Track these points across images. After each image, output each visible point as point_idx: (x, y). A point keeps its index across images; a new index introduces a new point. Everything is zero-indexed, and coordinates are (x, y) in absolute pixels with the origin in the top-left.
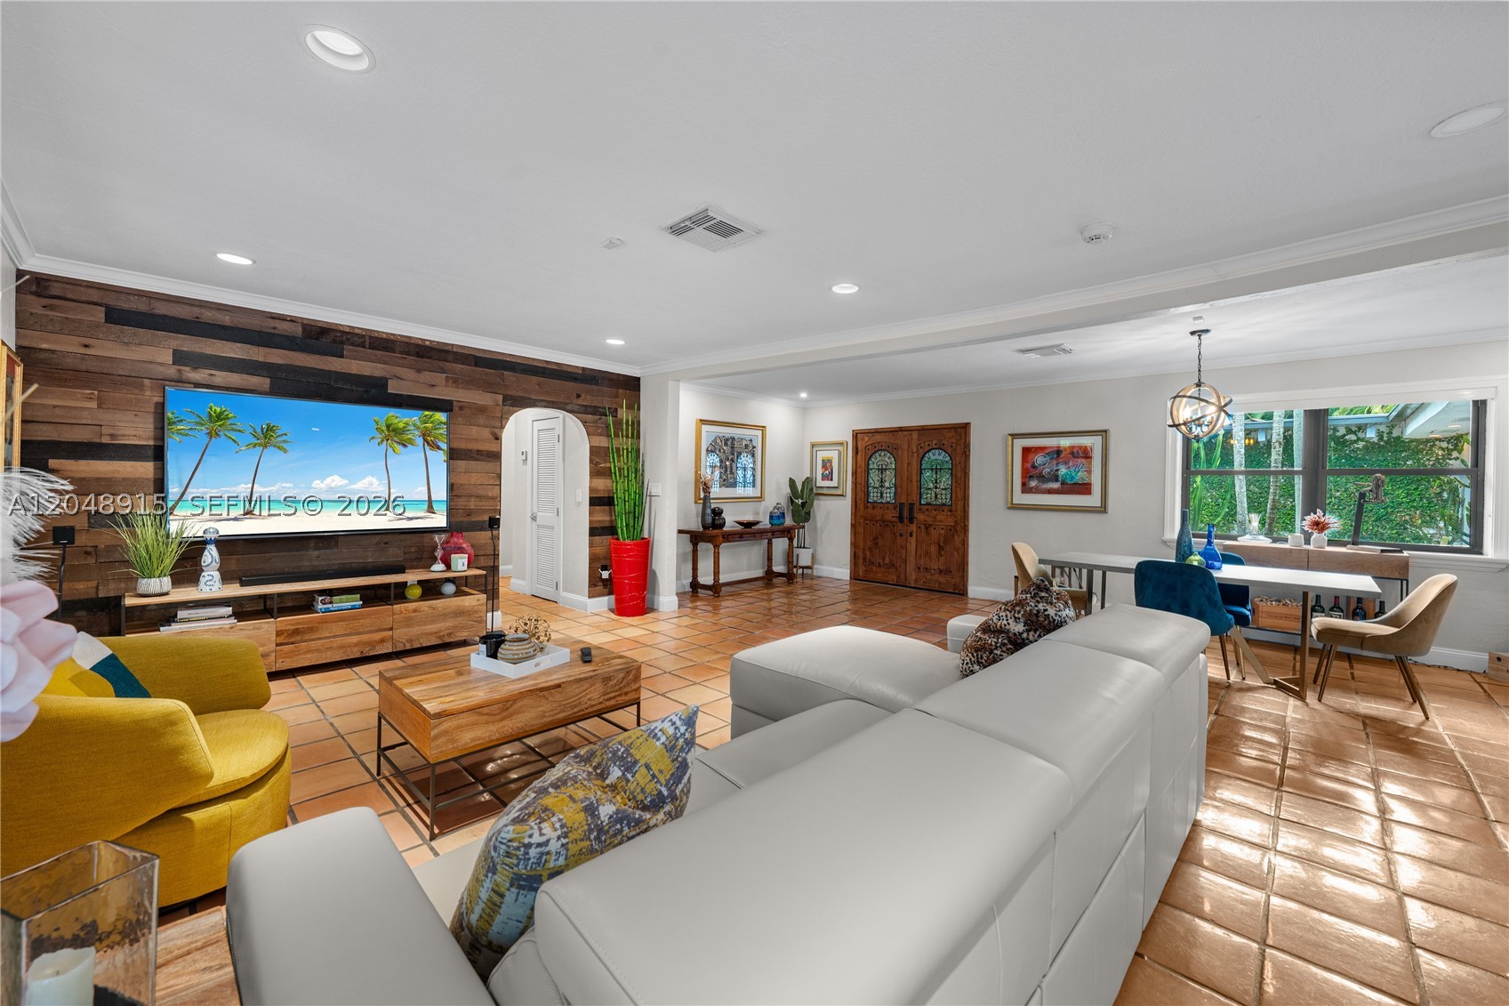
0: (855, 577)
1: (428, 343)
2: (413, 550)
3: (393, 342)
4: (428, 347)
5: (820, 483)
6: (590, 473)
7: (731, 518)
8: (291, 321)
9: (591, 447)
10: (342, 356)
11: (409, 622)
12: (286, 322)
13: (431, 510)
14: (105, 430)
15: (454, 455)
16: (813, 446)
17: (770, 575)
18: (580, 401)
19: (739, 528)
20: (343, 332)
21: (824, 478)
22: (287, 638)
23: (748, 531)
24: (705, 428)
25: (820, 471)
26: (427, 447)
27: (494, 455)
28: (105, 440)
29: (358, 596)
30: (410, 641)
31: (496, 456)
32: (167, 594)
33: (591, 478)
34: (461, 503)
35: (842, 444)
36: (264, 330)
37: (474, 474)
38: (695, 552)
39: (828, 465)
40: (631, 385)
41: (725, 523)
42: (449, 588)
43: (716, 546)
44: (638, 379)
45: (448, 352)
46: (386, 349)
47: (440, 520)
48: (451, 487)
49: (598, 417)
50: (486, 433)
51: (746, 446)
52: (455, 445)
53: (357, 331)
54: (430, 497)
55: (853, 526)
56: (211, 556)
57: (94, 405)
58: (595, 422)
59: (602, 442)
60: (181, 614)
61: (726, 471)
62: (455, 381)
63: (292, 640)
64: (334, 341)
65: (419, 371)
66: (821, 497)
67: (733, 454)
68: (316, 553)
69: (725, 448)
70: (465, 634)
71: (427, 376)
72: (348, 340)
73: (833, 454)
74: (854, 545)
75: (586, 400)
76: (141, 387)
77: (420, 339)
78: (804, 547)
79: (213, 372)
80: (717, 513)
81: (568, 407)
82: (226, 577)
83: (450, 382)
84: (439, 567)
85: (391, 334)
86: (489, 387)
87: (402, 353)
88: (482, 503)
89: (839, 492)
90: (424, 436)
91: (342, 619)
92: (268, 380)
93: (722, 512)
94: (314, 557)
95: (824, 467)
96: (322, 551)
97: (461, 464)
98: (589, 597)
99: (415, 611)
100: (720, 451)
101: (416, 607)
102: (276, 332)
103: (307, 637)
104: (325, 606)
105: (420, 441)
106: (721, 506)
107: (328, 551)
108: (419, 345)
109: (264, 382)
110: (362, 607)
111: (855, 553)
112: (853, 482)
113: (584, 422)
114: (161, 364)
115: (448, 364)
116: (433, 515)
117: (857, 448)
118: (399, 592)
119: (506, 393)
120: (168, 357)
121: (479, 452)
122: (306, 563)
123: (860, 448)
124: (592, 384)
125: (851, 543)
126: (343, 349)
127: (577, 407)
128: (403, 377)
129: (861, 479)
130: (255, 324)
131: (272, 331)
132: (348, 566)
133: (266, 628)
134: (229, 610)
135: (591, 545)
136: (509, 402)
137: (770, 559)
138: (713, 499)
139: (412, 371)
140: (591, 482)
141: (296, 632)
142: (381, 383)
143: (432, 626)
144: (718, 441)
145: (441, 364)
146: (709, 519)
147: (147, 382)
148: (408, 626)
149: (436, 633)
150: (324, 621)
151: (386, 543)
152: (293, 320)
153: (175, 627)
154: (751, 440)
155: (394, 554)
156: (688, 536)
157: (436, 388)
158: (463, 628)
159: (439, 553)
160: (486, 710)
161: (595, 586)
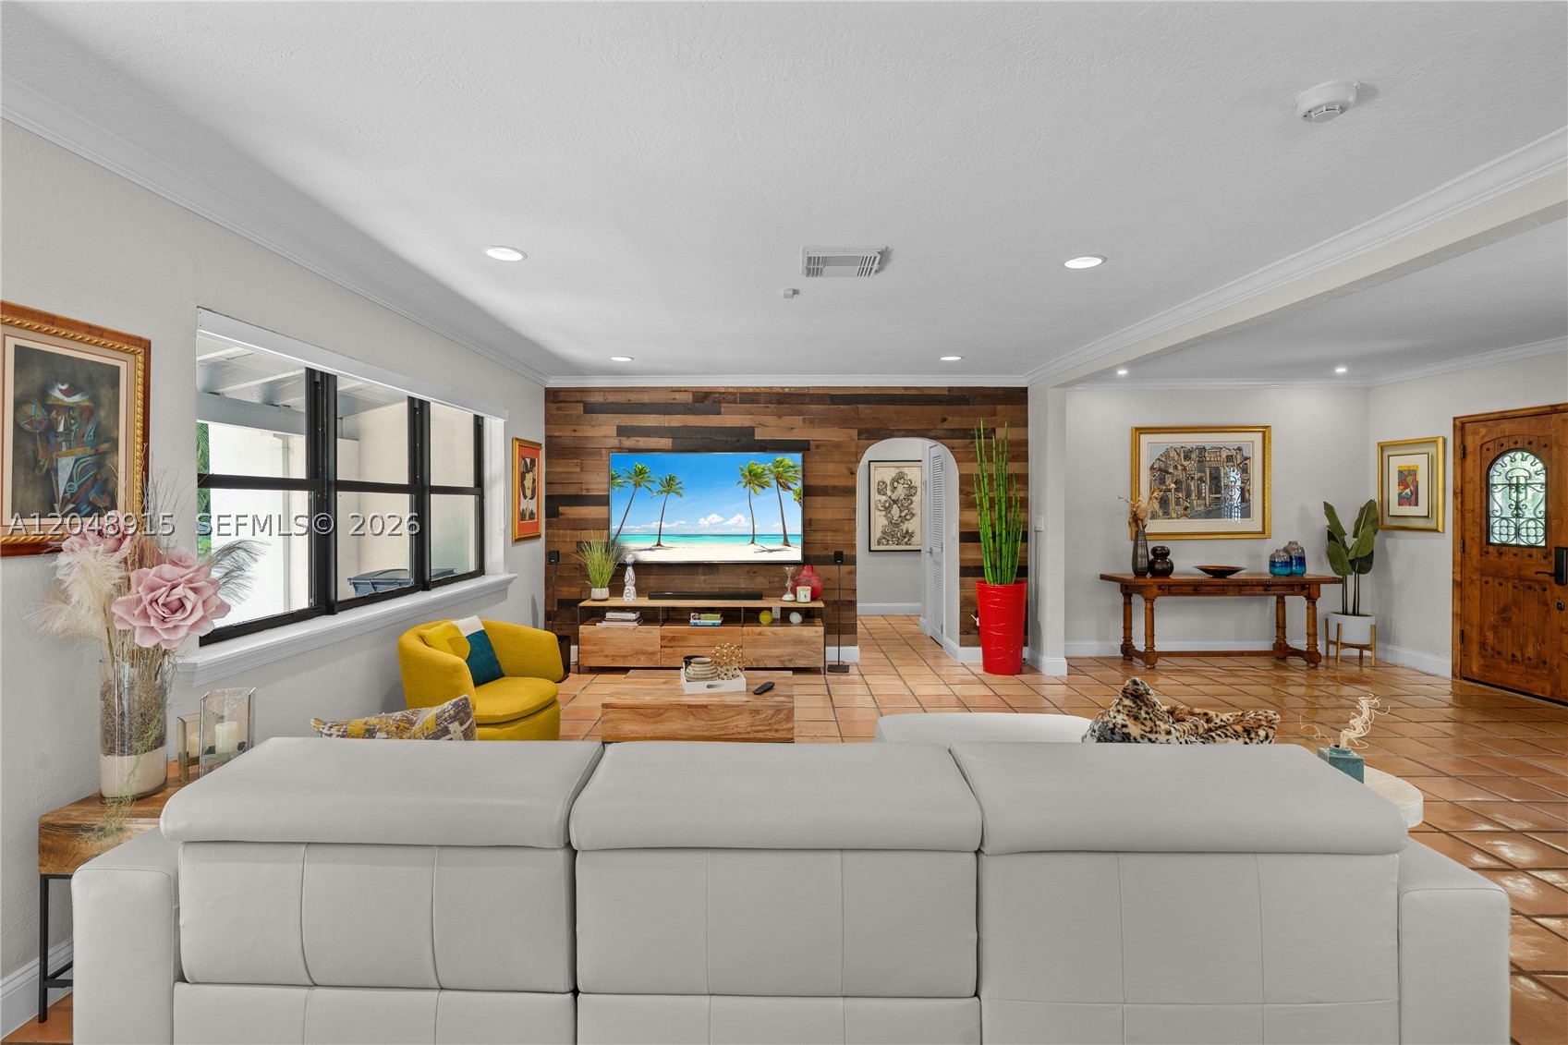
0: (1461, 673)
1: (787, 390)
2: (776, 580)
3: (758, 394)
4: (787, 394)
5: (1396, 509)
6: (961, 504)
7: (1186, 562)
8: (685, 391)
9: (961, 476)
10: (720, 414)
11: (754, 644)
12: (682, 393)
13: (786, 543)
14: (585, 486)
15: (808, 492)
16: (1383, 447)
17: (1282, 652)
18: (946, 425)
19: (1205, 577)
20: (720, 393)
21: (1403, 501)
22: (668, 641)
23: (1219, 582)
24: (1145, 439)
25: (1394, 490)
26: (780, 488)
27: (850, 490)
28: (584, 493)
29: (719, 615)
30: (756, 660)
31: (850, 491)
32: (606, 600)
33: (960, 510)
34: (818, 537)
35: (1433, 441)
36: (668, 401)
37: (828, 510)
38: (1128, 605)
39: (1410, 479)
40: (1017, 397)
41: (1172, 568)
42: (796, 618)
43: (1150, 600)
44: (1025, 390)
45: (805, 395)
46: (753, 401)
47: (795, 554)
48: (807, 524)
49: (968, 441)
50: (842, 469)
51: (1230, 458)
52: (812, 482)
53: (730, 390)
54: (785, 531)
55: (1457, 585)
56: (630, 573)
57: (578, 469)
58: (966, 447)
59: (974, 469)
60: (609, 615)
61: (1188, 495)
62: (812, 422)
63: (671, 645)
64: (714, 402)
65: (779, 416)
66: (1398, 533)
67: (1204, 472)
68: (703, 578)
69: (1186, 463)
70: (804, 662)
71: (788, 421)
72: (724, 398)
73: (1419, 462)
74: (1460, 617)
75: (954, 422)
76: (600, 454)
77: (781, 388)
78: (1354, 614)
79: (638, 439)
80: (1162, 554)
81: (932, 434)
82: (640, 592)
83: (807, 422)
84: (788, 597)
85: (757, 388)
86: (844, 423)
87: (765, 403)
88: (838, 538)
89: (1431, 524)
90: (777, 478)
91: (704, 634)
92: (671, 440)
93: (1168, 554)
94: (701, 582)
95: (1403, 482)
96: (708, 577)
97: (818, 501)
98: (961, 646)
99: (760, 634)
100: (1176, 467)
101: (765, 630)
102: (675, 402)
103: (681, 644)
104: (695, 621)
105: (774, 483)
106: (1167, 544)
107: (711, 577)
108: (780, 394)
109: (666, 442)
110: (722, 624)
111: (1462, 633)
112: (1455, 508)
113: (952, 448)
114: (611, 437)
115: (805, 406)
116: (788, 548)
117: (1464, 449)
118: (752, 616)
119: (861, 427)
120: (614, 431)
121: (834, 487)
122: (697, 585)
123: (1470, 448)
124: (960, 404)
125: (1454, 615)
126: (721, 407)
127: (942, 432)
128: (767, 424)
129: (1473, 502)
130: (663, 398)
131: (673, 401)
132: (726, 590)
133: (655, 632)
134: (632, 616)
135: (962, 586)
136: (864, 436)
137: (1281, 626)
138: (1151, 534)
139: (775, 418)
140: (961, 515)
141: (673, 639)
142: (750, 431)
143: (775, 650)
144: (1172, 454)
145: (798, 407)
146: (1143, 563)
147: (604, 451)
148: (754, 647)
149: (778, 657)
150: (692, 633)
151: (754, 572)
152: (685, 390)
153: (604, 624)
154: (1240, 449)
155: (760, 582)
156: (1117, 585)
157: (795, 431)
158: (803, 656)
159: (789, 584)
160: (642, 711)
161: (968, 633)
